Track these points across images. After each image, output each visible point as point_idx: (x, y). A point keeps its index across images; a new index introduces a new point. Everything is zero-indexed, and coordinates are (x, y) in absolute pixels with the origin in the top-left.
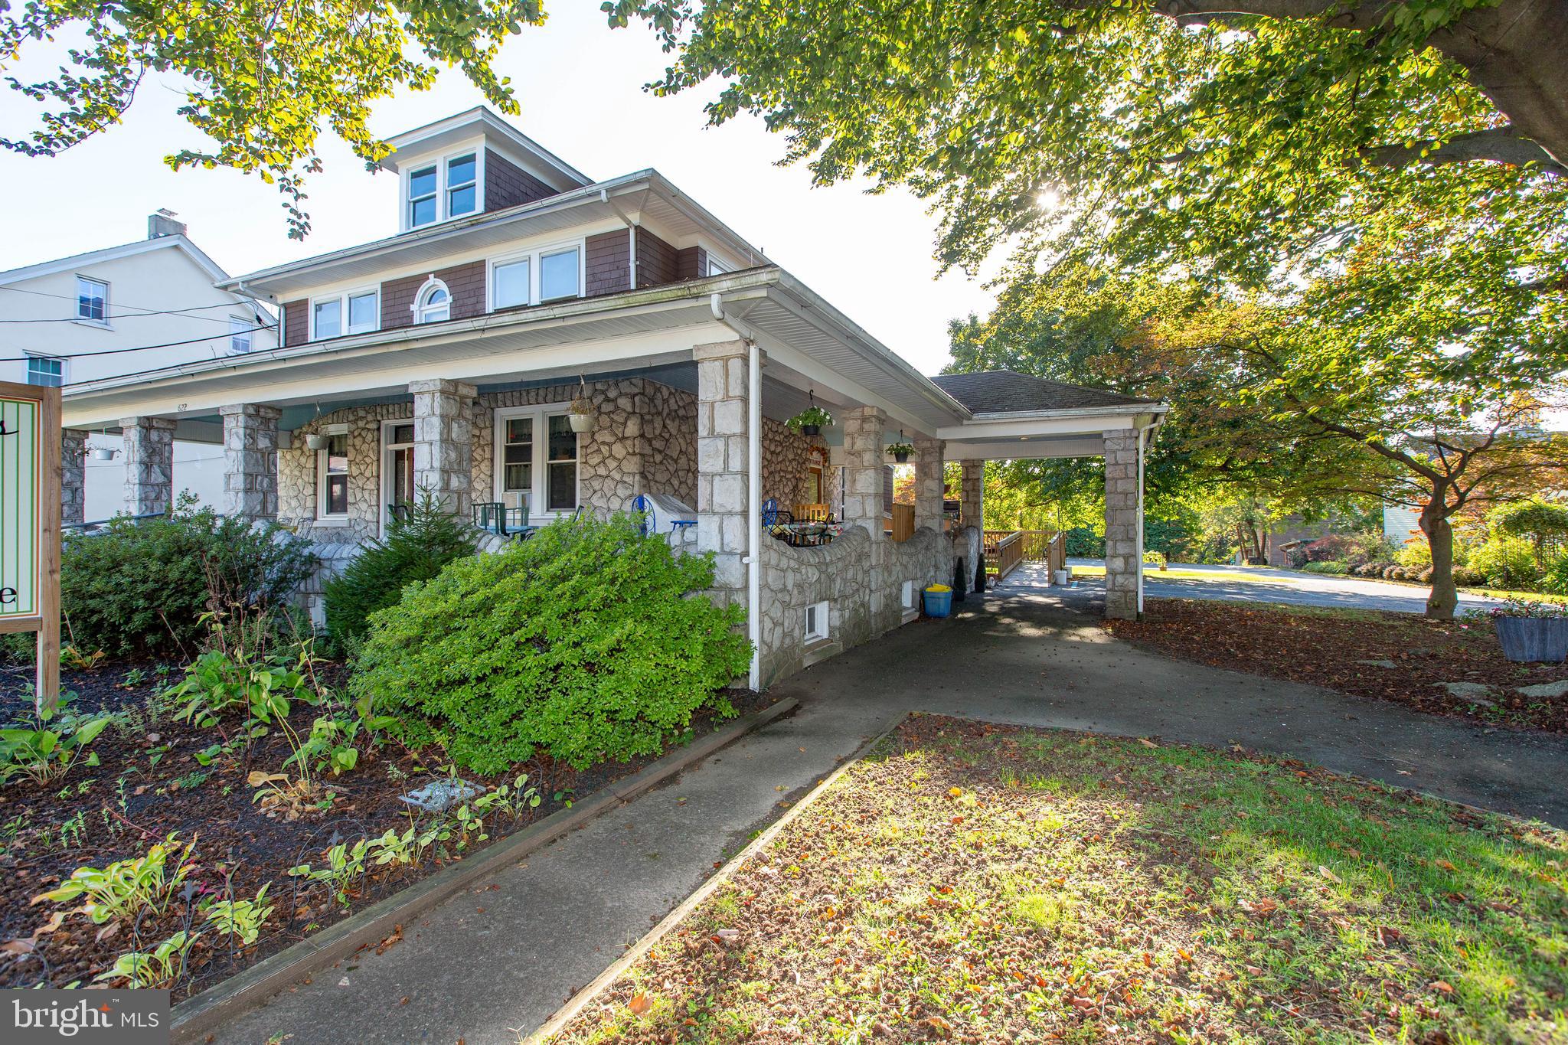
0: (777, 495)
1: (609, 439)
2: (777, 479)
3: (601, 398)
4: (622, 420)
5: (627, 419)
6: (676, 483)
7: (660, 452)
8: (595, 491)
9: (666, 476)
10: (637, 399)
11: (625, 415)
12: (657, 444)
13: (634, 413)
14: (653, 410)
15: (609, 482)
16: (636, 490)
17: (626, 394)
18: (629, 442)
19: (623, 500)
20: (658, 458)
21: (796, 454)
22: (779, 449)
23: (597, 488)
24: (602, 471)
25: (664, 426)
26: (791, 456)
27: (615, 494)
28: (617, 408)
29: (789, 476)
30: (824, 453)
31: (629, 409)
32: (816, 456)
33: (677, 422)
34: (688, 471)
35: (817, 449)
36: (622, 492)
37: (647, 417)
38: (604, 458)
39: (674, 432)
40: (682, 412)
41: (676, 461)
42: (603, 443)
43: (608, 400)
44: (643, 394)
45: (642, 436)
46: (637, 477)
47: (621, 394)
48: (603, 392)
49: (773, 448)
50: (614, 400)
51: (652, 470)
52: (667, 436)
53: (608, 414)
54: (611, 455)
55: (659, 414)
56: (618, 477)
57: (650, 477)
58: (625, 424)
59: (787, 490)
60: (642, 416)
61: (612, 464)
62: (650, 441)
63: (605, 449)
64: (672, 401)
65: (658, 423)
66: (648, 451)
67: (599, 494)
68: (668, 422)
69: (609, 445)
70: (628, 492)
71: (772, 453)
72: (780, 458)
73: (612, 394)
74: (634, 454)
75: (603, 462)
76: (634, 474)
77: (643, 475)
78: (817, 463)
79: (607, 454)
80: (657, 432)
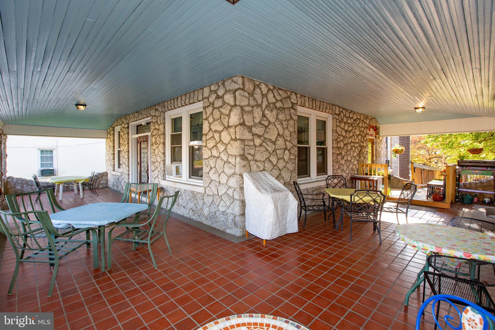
0: (349, 158)
1: (220, 128)
2: (349, 148)
3: (214, 96)
4: (227, 112)
5: (230, 111)
6: (274, 159)
7: (259, 136)
8: (211, 168)
9: (266, 155)
10: (237, 93)
11: (229, 108)
12: (258, 130)
13: (235, 105)
14: (252, 103)
15: (220, 163)
16: (238, 170)
17: (230, 91)
18: (232, 130)
19: (229, 177)
20: (258, 141)
21: (361, 131)
22: (351, 128)
23: (213, 166)
24: (215, 153)
25: (264, 115)
26: (358, 133)
27: (223, 172)
28: (224, 103)
29: (356, 145)
30: (376, 129)
31: (232, 103)
32: (372, 132)
33: (275, 112)
34: (285, 149)
35: (373, 127)
36: (228, 171)
37: (247, 109)
38: (217, 143)
39: (272, 120)
40: (279, 105)
41: (274, 143)
42: (216, 131)
43: (218, 97)
44: (243, 89)
45: (243, 124)
46: (238, 159)
47: (226, 92)
48: (215, 92)
49: (346, 128)
50: (222, 97)
51: (252, 152)
52: (266, 123)
53: (218, 108)
54: (221, 140)
55: (259, 106)
56: (225, 158)
57: (250, 158)
58: (229, 116)
59: (355, 155)
60: (242, 108)
61: (221, 148)
62: (250, 129)
63: (217, 136)
64: (270, 96)
65: (258, 113)
66: (248, 136)
67: (213, 170)
68: (267, 112)
69: (220, 132)
70: (232, 171)
71: (346, 131)
72: (351, 135)
73: (220, 93)
74: (236, 140)
75: (215, 146)
76: (236, 156)
77: (243, 157)
78: (372, 135)
79: (218, 139)
80: (257, 121)
